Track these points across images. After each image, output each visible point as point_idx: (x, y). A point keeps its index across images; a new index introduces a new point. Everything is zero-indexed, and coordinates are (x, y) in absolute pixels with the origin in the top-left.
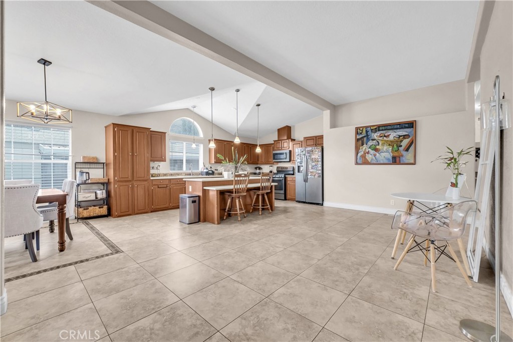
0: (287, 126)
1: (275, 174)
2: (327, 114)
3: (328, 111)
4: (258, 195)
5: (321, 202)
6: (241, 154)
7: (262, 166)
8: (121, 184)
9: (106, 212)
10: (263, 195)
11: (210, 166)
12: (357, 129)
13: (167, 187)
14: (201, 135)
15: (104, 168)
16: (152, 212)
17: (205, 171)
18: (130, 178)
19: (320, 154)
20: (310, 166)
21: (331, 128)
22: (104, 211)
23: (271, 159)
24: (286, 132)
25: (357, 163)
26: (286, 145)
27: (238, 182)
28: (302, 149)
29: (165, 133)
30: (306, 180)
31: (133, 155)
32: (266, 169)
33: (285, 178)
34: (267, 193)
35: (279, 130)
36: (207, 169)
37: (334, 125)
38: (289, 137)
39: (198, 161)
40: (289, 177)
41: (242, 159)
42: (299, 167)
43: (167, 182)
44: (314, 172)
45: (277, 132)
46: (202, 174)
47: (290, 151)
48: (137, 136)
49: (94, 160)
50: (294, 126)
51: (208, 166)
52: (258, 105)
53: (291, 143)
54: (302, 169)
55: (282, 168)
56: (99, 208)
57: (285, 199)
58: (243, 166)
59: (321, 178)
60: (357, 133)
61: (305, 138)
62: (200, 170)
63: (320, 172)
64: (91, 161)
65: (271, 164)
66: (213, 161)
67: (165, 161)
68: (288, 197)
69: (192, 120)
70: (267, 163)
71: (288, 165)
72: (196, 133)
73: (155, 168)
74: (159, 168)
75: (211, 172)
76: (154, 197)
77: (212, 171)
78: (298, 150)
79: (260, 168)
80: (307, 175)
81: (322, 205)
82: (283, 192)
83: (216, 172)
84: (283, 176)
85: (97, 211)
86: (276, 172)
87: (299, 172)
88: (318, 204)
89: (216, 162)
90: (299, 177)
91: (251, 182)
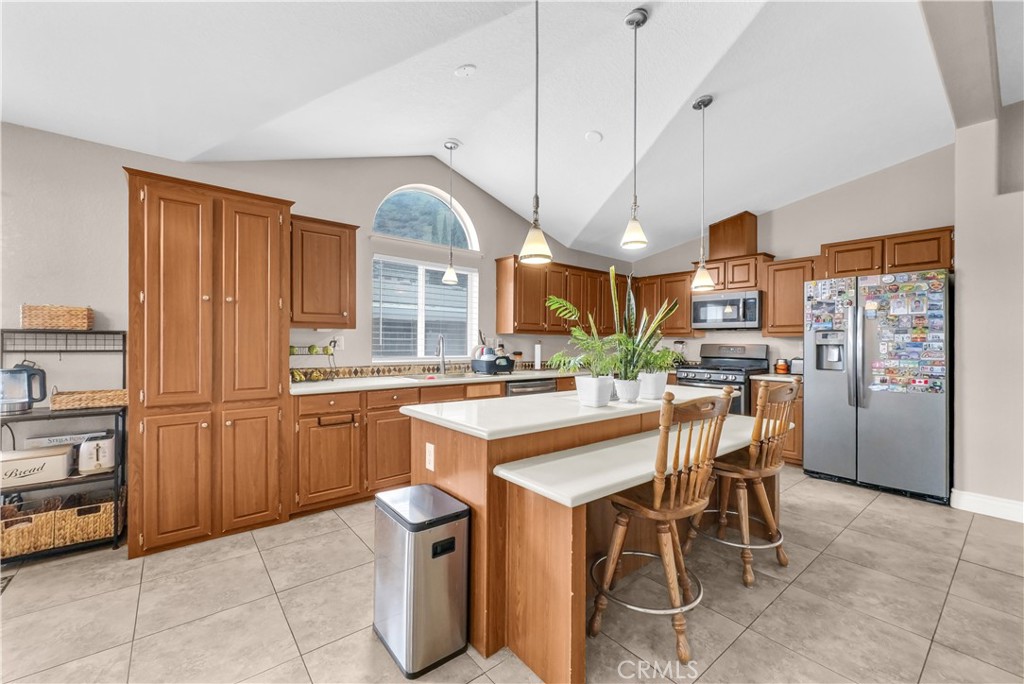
0: (746, 212)
5: (943, 494)
8: (162, 418)
9: (112, 528)
11: (499, 341)
13: (353, 420)
14: (474, 244)
15: (124, 351)
16: (292, 516)
17: (486, 358)
18: (203, 394)
20: (882, 348)
21: (1000, 190)
22: (101, 522)
24: (744, 231)
26: (741, 273)
29: (354, 228)
30: (858, 400)
31: (215, 302)
33: (751, 386)
35: (714, 229)
36: (491, 351)
39: (462, 327)
42: (819, 348)
43: (353, 404)
45: (706, 236)
46: (474, 366)
47: (761, 295)
48: (235, 227)
49: (74, 322)
51: (493, 341)
52: (704, 103)
53: (762, 267)
54: (834, 357)
55: (730, 349)
56: (80, 513)
59: (942, 398)
61: (826, 247)
62: (469, 354)
63: (938, 371)
64: (63, 324)
66: (509, 326)
67: (353, 326)
69: (446, 196)
71: (749, 342)
72: (458, 238)
73: (319, 350)
74: (331, 350)
75: (503, 362)
76: (304, 460)
77: (507, 358)
80: (863, 379)
81: (946, 502)
83: (517, 359)
84: (737, 376)
85: (70, 525)
86: (699, 360)
87: (820, 365)
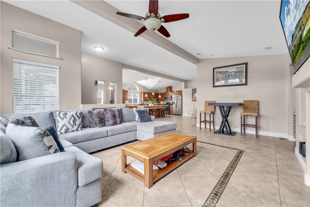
0: (170, 86)
1: (165, 105)
2: (183, 83)
3: (184, 83)
4: (160, 111)
6: (154, 98)
7: (160, 102)
10: (161, 111)
12: (193, 89)
14: (138, 90)
17: (140, 104)
19: (181, 97)
20: (178, 102)
21: (185, 88)
23: (164, 99)
24: (170, 88)
25: (193, 101)
26: (169, 93)
27: (154, 107)
28: (175, 96)
29: (128, 91)
30: (176, 107)
32: (162, 103)
33: (169, 106)
34: (163, 111)
37: (186, 87)
38: (171, 91)
39: (137, 100)
40: (171, 106)
41: (155, 100)
44: (179, 103)
45: (166, 89)
47: (171, 96)
50: (173, 86)
51: (141, 102)
52: (160, 81)
53: (171, 93)
54: (175, 103)
55: (168, 102)
57: (169, 114)
58: (155, 102)
59: (181, 106)
60: (193, 91)
61: (176, 91)
62: (138, 103)
63: (181, 104)
65: (164, 101)
66: (142, 100)
67: (128, 100)
68: (170, 113)
70: (162, 100)
71: (171, 101)
72: (136, 90)
75: (142, 104)
78: (174, 96)
79: (159, 103)
80: (177, 105)
81: (182, 115)
82: (168, 111)
84: (168, 105)
87: (174, 104)
88: (180, 115)
89: (144, 100)
90: (174, 106)
91: (158, 107)
